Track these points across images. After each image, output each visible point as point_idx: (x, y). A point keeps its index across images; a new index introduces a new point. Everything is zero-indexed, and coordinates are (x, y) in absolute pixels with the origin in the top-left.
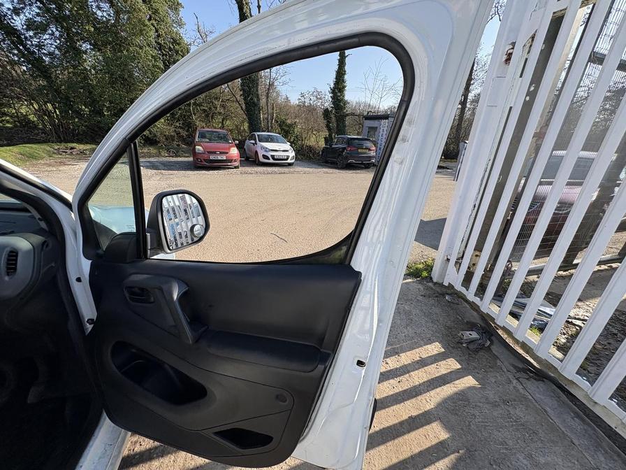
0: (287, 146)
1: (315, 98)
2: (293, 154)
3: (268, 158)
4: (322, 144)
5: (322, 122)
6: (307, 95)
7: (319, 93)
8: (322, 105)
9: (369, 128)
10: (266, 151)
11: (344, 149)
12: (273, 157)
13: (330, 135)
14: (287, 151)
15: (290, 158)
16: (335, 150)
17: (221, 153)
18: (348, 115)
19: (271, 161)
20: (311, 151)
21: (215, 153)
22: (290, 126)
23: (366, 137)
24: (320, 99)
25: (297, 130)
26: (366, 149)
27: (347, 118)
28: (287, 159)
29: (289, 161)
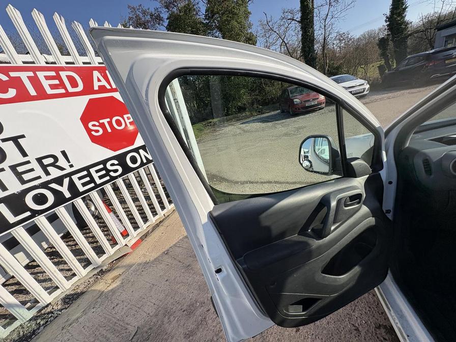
0: (362, 81)
2: (368, 86)
7: (341, 35)
14: (363, 84)
15: (366, 90)
17: (313, 100)
21: (309, 101)
22: (338, 68)
24: (343, 39)
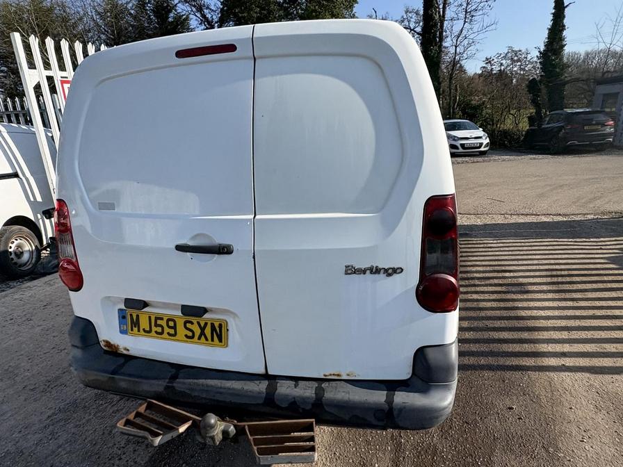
0: (480, 132)
1: (509, 62)
2: (488, 141)
3: (457, 148)
4: (524, 126)
5: (526, 98)
6: (496, 60)
7: (516, 53)
8: (521, 69)
9: (604, 95)
10: (454, 140)
11: (560, 128)
12: (462, 145)
13: (538, 113)
15: (483, 146)
16: (545, 131)
18: (568, 82)
19: (461, 150)
20: (506, 138)
22: (476, 108)
23: (599, 109)
24: (519, 60)
25: (487, 111)
26: (598, 124)
27: (566, 87)
28: (480, 147)
29: (482, 149)
